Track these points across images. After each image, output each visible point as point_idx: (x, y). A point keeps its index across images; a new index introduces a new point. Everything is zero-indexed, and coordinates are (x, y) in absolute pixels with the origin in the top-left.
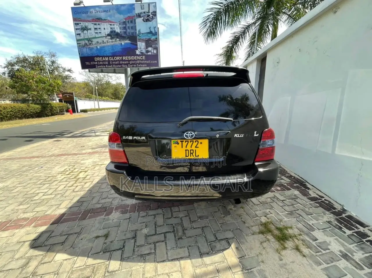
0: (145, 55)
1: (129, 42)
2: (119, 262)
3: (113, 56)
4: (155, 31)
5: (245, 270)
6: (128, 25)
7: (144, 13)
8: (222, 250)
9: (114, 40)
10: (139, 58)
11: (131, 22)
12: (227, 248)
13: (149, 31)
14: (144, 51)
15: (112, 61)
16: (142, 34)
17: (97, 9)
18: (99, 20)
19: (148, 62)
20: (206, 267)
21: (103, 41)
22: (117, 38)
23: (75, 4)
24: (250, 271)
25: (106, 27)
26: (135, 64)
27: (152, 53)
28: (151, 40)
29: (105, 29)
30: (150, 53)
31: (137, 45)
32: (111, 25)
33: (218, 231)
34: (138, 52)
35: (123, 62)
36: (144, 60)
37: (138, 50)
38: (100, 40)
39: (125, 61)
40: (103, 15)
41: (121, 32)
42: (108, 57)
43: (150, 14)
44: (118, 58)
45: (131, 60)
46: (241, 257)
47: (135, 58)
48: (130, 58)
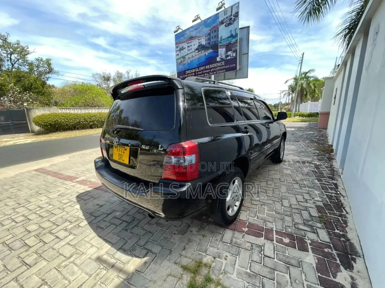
0: (224, 60)
1: (212, 50)
2: (87, 223)
3: (198, 67)
4: (236, 32)
5: (127, 282)
6: (212, 35)
7: (227, 18)
8: (135, 256)
9: (200, 53)
10: (219, 64)
11: (215, 31)
12: (140, 257)
13: (229, 35)
14: (224, 57)
15: (198, 72)
16: (223, 39)
17: (191, 30)
18: (191, 38)
19: (227, 67)
20: (112, 258)
21: (193, 56)
22: (203, 50)
23: (175, 32)
24: (129, 285)
25: (195, 43)
26: (215, 71)
27: (231, 57)
28: (232, 44)
29: (195, 44)
30: (229, 58)
31: (218, 52)
32: (199, 40)
33: (153, 241)
34: (218, 59)
35: (206, 71)
36: (224, 66)
37: (219, 56)
38: (190, 56)
39: (207, 69)
40: (194, 34)
41: (206, 44)
42: (195, 68)
43: (232, 17)
44: (202, 68)
45: (212, 68)
46: (138, 271)
47: (215, 65)
48: (212, 66)
